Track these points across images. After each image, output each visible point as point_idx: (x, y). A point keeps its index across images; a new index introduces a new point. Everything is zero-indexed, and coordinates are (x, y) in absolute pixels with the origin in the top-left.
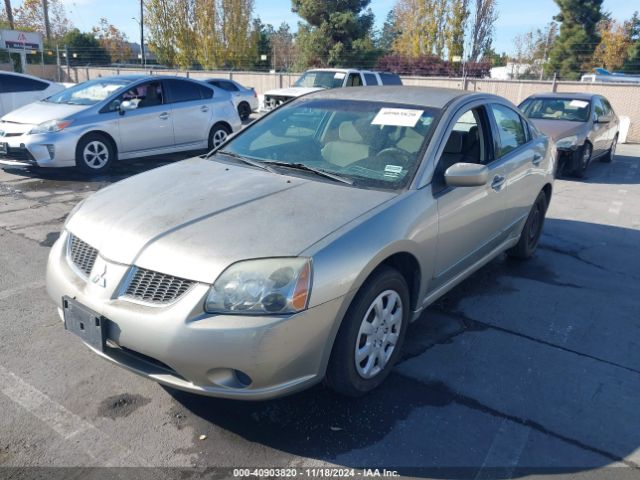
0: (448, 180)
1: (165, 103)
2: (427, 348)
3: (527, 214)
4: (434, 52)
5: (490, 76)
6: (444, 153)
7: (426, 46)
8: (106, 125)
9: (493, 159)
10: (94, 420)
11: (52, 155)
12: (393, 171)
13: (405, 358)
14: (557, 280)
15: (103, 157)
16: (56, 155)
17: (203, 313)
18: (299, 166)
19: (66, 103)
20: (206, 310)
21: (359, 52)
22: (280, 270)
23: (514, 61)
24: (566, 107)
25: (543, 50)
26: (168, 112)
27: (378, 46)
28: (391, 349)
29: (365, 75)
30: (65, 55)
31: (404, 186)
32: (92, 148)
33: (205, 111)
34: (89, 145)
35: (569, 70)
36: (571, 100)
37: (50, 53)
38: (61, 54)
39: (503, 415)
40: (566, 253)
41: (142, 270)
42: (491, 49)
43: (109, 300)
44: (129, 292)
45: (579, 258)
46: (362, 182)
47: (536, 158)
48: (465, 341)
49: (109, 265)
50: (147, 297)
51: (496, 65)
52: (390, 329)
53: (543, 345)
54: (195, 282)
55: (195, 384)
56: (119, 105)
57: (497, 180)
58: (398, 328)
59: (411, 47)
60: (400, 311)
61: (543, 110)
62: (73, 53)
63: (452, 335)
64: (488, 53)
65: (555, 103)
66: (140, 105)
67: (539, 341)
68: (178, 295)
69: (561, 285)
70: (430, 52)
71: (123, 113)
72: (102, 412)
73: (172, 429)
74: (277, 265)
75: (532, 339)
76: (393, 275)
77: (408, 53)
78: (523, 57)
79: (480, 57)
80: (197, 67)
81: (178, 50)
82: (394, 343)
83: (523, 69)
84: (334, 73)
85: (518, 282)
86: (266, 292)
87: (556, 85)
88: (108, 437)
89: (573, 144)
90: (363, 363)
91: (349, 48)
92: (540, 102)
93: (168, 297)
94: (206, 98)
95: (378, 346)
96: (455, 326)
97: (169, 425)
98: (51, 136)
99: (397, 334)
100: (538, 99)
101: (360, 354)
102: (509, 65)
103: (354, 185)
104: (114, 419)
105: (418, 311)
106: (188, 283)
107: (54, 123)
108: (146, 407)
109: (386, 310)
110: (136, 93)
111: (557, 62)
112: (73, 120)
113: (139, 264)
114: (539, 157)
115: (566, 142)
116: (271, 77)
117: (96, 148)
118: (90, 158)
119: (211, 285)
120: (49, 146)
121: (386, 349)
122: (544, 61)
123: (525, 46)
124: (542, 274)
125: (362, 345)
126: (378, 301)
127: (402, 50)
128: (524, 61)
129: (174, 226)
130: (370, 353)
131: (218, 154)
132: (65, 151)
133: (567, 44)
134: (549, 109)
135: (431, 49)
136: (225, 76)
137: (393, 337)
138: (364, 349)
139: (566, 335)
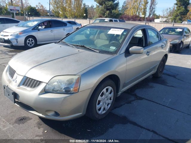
0: (130, 52)
1: (52, 27)
2: (123, 105)
3: (159, 63)
4: (137, 14)
5: (154, 21)
6: (130, 43)
7: (135, 12)
8: (34, 34)
9: (147, 46)
10: (13, 124)
11: (17, 42)
12: (113, 48)
13: (115, 108)
14: (167, 84)
15: (33, 43)
16: (18, 42)
17: (44, 92)
18: (83, 46)
19: (22, 27)
20: (45, 91)
21: (114, 14)
22: (70, 79)
23: (162, 17)
24: (176, 31)
25: (171, 14)
26: (53, 30)
27: (120, 12)
28: (110, 105)
29: (114, 20)
30: (27, 13)
31: (116, 53)
32: (29, 40)
33: (64, 30)
34: (29, 39)
35: (178, 20)
36: (177, 29)
37: (22, 13)
38: (26, 13)
39: (144, 128)
40: (172, 76)
41: (27, 78)
42: (155, 13)
43: (17, 87)
44: (23, 84)
45: (176, 78)
46: (102, 52)
47: (162, 46)
48: (135, 103)
49: (18, 76)
50: (28, 86)
51: (157, 18)
52: (109, 99)
53: (160, 105)
54: (43, 82)
55: (42, 115)
56: (38, 28)
57: (148, 52)
58: (112, 99)
59: (130, 12)
60: (113, 93)
61: (169, 32)
62: (29, 13)
63: (131, 101)
64: (154, 15)
65: (173, 29)
66: (45, 28)
67: (160, 104)
68: (37, 86)
69: (169, 86)
70: (136, 14)
71: (39, 30)
72: (16, 122)
73: (37, 129)
74: (69, 77)
75: (157, 103)
76: (110, 82)
77: (130, 14)
78: (165, 16)
79: (151, 16)
80: (66, 17)
81: (61, 12)
82: (111, 103)
83: (164, 20)
84: (105, 19)
85: (155, 85)
86: (65, 86)
87: (174, 24)
88: (16, 130)
89: (177, 42)
90: (99, 110)
91: (111, 12)
92: (168, 29)
93: (34, 87)
94: (65, 26)
95: (104, 104)
96: (133, 98)
97: (36, 127)
98: (17, 36)
99: (112, 101)
100: (167, 28)
101: (98, 107)
102: (160, 18)
103: (99, 53)
104: (19, 124)
105: (119, 93)
106: (40, 82)
107: (18, 33)
108: (30, 121)
109: (107, 93)
110: (44, 24)
111: (175, 18)
112: (24, 32)
113: (27, 76)
114: (163, 46)
115: (175, 42)
116: (87, 21)
117: (31, 40)
118: (29, 43)
119: (47, 83)
120: (16, 40)
121: (108, 105)
122: (171, 17)
123: (165, 13)
124: (163, 83)
125: (99, 104)
126: (105, 90)
127: (127, 13)
128: (165, 17)
129: (39, 64)
130: (102, 106)
131: (60, 42)
132: (21, 41)
133: (178, 12)
134: (170, 32)
135: (137, 13)
136: (73, 20)
137: (110, 102)
138: (99, 105)
139: (168, 102)
